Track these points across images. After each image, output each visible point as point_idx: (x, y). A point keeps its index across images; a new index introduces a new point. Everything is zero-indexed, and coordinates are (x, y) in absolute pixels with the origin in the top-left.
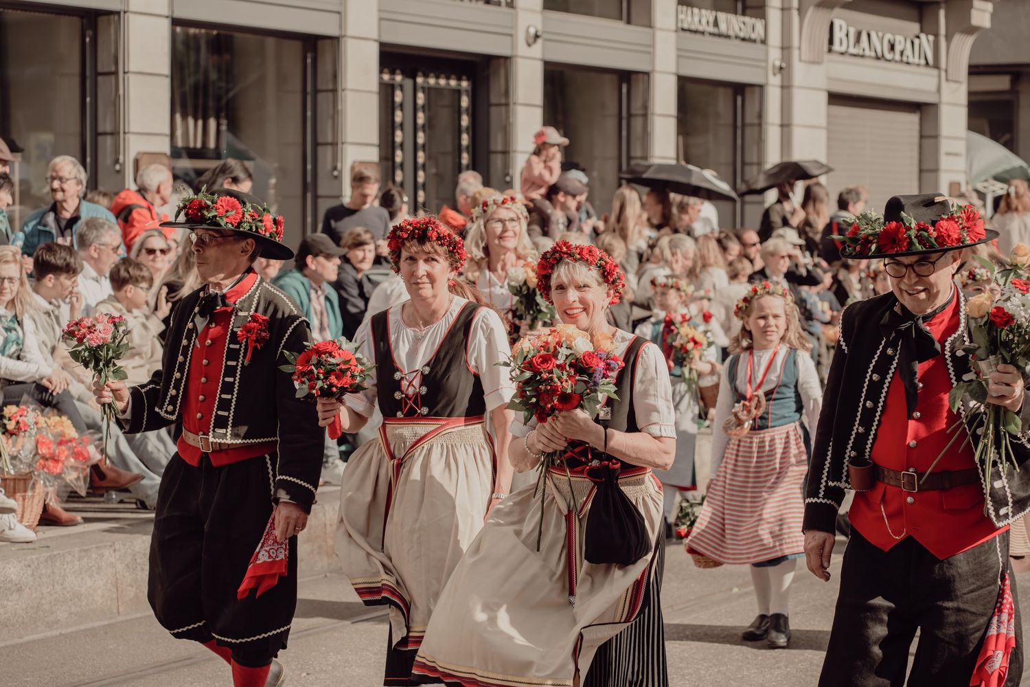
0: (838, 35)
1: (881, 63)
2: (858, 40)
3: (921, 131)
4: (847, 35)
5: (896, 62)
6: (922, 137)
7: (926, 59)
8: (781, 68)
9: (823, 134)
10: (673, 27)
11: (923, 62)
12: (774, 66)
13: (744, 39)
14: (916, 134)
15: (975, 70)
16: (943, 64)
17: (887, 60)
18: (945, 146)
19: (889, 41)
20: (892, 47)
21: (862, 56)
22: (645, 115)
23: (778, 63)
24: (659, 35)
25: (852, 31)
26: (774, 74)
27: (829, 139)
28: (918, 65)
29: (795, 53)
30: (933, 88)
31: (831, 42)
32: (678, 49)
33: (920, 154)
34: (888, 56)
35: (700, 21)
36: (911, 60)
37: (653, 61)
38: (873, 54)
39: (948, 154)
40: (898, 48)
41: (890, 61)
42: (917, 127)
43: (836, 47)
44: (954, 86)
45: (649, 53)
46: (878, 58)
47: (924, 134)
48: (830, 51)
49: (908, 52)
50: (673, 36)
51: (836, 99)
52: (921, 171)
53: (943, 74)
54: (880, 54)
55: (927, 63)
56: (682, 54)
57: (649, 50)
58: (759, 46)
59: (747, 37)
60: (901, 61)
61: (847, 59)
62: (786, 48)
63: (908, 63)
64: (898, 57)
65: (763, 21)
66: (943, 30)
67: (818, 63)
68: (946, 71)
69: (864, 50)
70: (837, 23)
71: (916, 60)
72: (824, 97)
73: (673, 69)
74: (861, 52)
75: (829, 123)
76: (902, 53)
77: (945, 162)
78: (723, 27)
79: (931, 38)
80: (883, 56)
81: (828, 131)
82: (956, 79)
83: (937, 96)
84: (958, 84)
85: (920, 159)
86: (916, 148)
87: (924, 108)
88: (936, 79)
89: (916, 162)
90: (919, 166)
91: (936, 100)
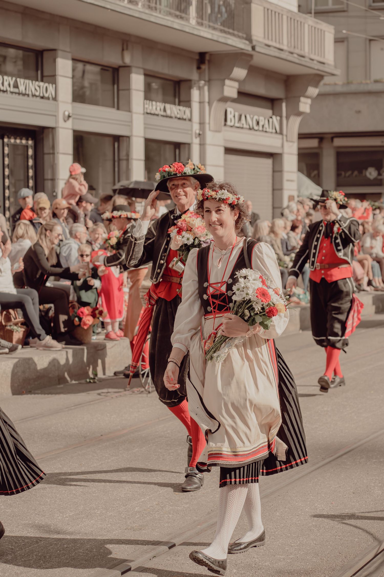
0: (229, 116)
1: (252, 132)
2: (240, 119)
3: (273, 168)
4: (234, 117)
5: (260, 131)
6: (274, 171)
7: (276, 130)
8: (199, 134)
9: (222, 170)
10: (142, 112)
11: (274, 131)
12: (196, 133)
13: (179, 119)
14: (271, 170)
15: (302, 136)
16: (285, 132)
17: (255, 130)
18: (286, 176)
19: (256, 120)
20: (258, 123)
21: (242, 128)
22: (128, 159)
23: (198, 132)
24: (135, 116)
25: (237, 115)
26: (196, 138)
27: (225, 173)
28: (272, 133)
29: (207, 126)
30: (279, 145)
31: (226, 120)
32: (145, 124)
33: (273, 181)
34: (256, 128)
36: (268, 130)
37: (131, 131)
38: (248, 127)
39: (288, 180)
40: (261, 124)
41: (257, 130)
42: (271, 166)
43: (229, 123)
44: (291, 144)
45: (129, 126)
46: (250, 129)
47: (275, 169)
48: (225, 125)
49: (267, 125)
50: (142, 117)
51: (229, 151)
52: (273, 190)
53: (285, 138)
54: (251, 127)
55: (276, 132)
56: (147, 126)
57: (130, 124)
58: (187, 122)
60: (263, 131)
61: (234, 129)
62: (202, 124)
64: (261, 128)
66: (284, 114)
67: (219, 131)
68: (286, 136)
69: (243, 124)
70: (229, 110)
71: (271, 130)
72: (222, 150)
73: (142, 134)
74: (241, 126)
75: (225, 164)
76: (263, 126)
77: (286, 185)
79: (278, 118)
80: (253, 128)
81: (225, 168)
82: (291, 140)
83: (282, 149)
84: (293, 143)
85: (273, 184)
86: (271, 177)
87: (275, 156)
88: (281, 140)
89: (271, 185)
90: (273, 187)
91: (281, 152)
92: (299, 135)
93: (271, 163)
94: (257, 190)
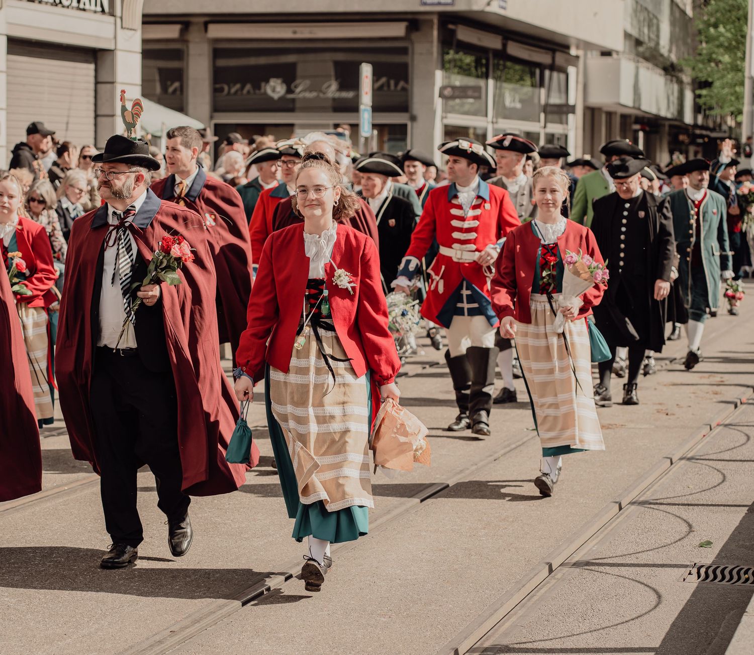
1: (59, 9)
3: (96, 77)
5: (73, 8)
6: (97, 83)
7: (102, 6)
9: (3, 78)
11: (99, 9)
14: (92, 80)
15: (149, 20)
16: (118, 12)
17: (63, 7)
27: (8, 83)
28: (95, 12)
30: (112, 36)
33: (96, 97)
34: (66, 2)
36: (87, 7)
41: (68, 7)
42: (92, 73)
44: (130, 33)
47: (100, 80)
51: (15, 43)
52: (96, 116)
53: (119, 21)
55: (103, 11)
60: (78, 9)
63: (84, 10)
68: (121, 18)
71: (93, 7)
75: (8, 68)
80: (60, 2)
81: (8, 76)
82: (130, 27)
83: (113, 42)
84: (133, 32)
85: (96, 105)
86: (92, 93)
87: (99, 54)
88: (113, 26)
89: (92, 107)
90: (96, 111)
91: (112, 47)
92: (144, 16)
93: (92, 66)
94: (68, 116)
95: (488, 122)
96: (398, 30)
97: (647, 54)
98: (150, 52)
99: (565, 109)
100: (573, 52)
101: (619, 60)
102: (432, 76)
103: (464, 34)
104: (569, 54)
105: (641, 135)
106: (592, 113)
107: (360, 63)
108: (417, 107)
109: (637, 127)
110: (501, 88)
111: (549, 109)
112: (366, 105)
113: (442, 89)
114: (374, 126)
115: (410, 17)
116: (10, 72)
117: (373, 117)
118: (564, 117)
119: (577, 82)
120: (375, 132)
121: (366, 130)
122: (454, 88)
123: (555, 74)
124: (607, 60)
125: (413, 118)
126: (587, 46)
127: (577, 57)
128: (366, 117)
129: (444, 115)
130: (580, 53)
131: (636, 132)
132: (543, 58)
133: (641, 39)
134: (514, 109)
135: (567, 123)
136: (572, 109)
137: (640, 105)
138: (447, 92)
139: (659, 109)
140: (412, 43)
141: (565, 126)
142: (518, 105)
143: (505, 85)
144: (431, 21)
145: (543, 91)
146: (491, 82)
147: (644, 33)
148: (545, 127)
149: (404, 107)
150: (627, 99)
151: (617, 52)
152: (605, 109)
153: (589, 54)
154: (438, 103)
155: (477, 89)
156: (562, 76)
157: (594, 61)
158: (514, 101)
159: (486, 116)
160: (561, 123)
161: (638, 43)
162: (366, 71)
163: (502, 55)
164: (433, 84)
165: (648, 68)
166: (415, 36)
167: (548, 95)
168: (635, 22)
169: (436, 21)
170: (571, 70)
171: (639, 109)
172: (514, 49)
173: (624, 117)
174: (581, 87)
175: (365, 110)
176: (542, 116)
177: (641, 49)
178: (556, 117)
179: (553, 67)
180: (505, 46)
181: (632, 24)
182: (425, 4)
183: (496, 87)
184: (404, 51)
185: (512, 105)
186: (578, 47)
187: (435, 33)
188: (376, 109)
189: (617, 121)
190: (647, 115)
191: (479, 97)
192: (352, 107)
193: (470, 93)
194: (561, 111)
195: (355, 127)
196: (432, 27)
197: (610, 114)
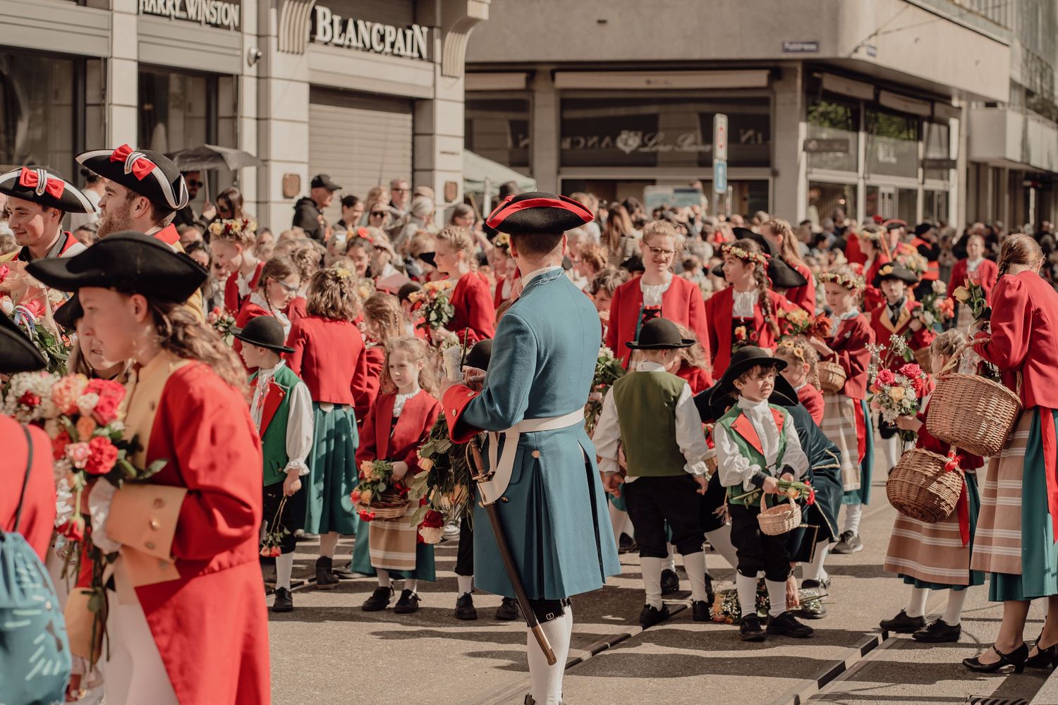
0: (321, 23)
1: (371, 55)
2: (344, 30)
3: (413, 128)
4: (332, 24)
5: (386, 54)
6: (414, 134)
7: (419, 51)
8: (257, 57)
9: (305, 129)
10: (135, 11)
11: (416, 54)
12: (249, 54)
13: (216, 26)
14: (409, 131)
15: (472, 68)
16: (438, 58)
17: (376, 52)
18: (441, 144)
19: (379, 32)
20: (382, 39)
21: (349, 47)
22: (102, 105)
23: (254, 51)
24: (116, 16)
25: (337, 19)
26: (250, 65)
27: (311, 134)
28: (412, 58)
29: (273, 41)
30: (429, 83)
31: (314, 31)
32: (139, 34)
33: (413, 150)
34: (378, 47)
35: (165, 4)
36: (402, 52)
37: (111, 46)
38: (360, 45)
39: (444, 153)
40: (389, 40)
41: (379, 52)
42: (409, 124)
43: (320, 36)
44: (450, 81)
45: (106, 37)
46: (365, 49)
47: (418, 131)
48: (312, 40)
49: (400, 43)
50: (134, 19)
51: (321, 94)
52: (414, 171)
53: (438, 68)
54: (368, 45)
55: (421, 57)
56: (143, 39)
57: (107, 34)
58: (232, 32)
59: (219, 22)
60: (393, 54)
61: (330, 49)
62: (261, 36)
63: (400, 56)
64: (388, 49)
65: (237, 7)
66: (438, 23)
67: (300, 53)
68: (441, 65)
69: (350, 40)
70: (321, 10)
71: (409, 53)
72: (305, 90)
73: (133, 55)
74: (347, 43)
75: (310, 118)
76: (393, 45)
77: (440, 162)
78: (191, 11)
79: (425, 29)
80: (372, 47)
81: (311, 126)
82: (452, 74)
83: (432, 90)
84: (455, 80)
85: (413, 158)
86: (409, 146)
87: (418, 104)
88: (431, 74)
89: (409, 161)
90: (413, 165)
91: (430, 96)
92: (467, 64)
93: (409, 117)
94: (381, 171)
95: (859, 178)
96: (759, 79)
97: (1039, 107)
98: (475, 103)
99: (945, 164)
100: (955, 103)
101: (1005, 112)
102: (797, 129)
103: (831, 83)
104: (950, 105)
105: (1032, 191)
106: (977, 170)
107: (713, 115)
108: (780, 161)
109: (1028, 183)
110: (872, 143)
111: (927, 164)
112: (721, 159)
113: (806, 143)
114: (730, 182)
115: (771, 64)
116: (312, 123)
117: (728, 173)
118: (945, 172)
119: (959, 135)
120: (730, 188)
121: (720, 186)
122: (819, 141)
123: (935, 127)
124: (991, 111)
125: (775, 174)
126: (970, 96)
127: (960, 108)
128: (720, 173)
129: (809, 169)
130: (963, 104)
131: (1027, 189)
132: (921, 109)
133: (1033, 90)
134: (888, 164)
135: (948, 179)
136: (952, 164)
137: (1029, 159)
138: (813, 145)
139: (1052, 166)
140: (774, 93)
141: (946, 182)
142: (893, 160)
143: (878, 139)
144: (795, 70)
145: (921, 145)
146: (862, 136)
147: (1035, 83)
148: (923, 183)
149: (765, 161)
150: (1013, 153)
151: (1003, 103)
152: (992, 164)
153: (974, 105)
154: (803, 157)
155: (845, 142)
156: (944, 129)
157: (979, 113)
158: (888, 155)
159: (857, 171)
160: (942, 179)
161: (1029, 93)
162: (721, 122)
163: (874, 105)
164: (797, 137)
165: (1039, 121)
166: (778, 85)
167: (927, 149)
168: (1025, 72)
169: (799, 69)
170: (954, 123)
171: (1028, 164)
172: (887, 100)
173: (1013, 173)
174: (963, 141)
175: (719, 165)
176: (920, 171)
177: (1033, 100)
178: (935, 173)
179: (932, 119)
180: (877, 96)
181: (1022, 74)
182: (787, 51)
183: (867, 141)
184: (765, 102)
185: (887, 160)
186: (960, 98)
187: (799, 82)
188: (732, 163)
189: (1005, 178)
190: (1038, 171)
191: (846, 151)
192: (706, 161)
193: (836, 146)
194: (943, 166)
195: (708, 184)
196: (795, 76)
197: (997, 170)
